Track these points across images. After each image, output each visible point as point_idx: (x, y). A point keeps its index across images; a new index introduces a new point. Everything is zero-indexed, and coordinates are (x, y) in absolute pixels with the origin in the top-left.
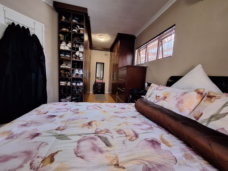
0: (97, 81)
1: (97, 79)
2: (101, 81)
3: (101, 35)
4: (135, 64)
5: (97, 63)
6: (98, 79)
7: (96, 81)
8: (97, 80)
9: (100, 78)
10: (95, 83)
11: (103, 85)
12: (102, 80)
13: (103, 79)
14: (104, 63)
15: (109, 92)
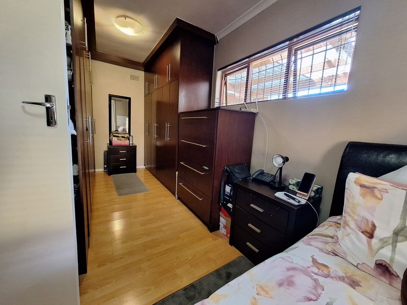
0: (113, 143)
1: (114, 136)
2: (126, 142)
3: (126, 17)
4: (216, 105)
5: (111, 97)
6: (118, 137)
7: (111, 142)
8: (115, 140)
9: (123, 135)
10: (109, 148)
11: (132, 150)
12: (129, 140)
13: (131, 137)
14: (129, 99)
15: (147, 166)
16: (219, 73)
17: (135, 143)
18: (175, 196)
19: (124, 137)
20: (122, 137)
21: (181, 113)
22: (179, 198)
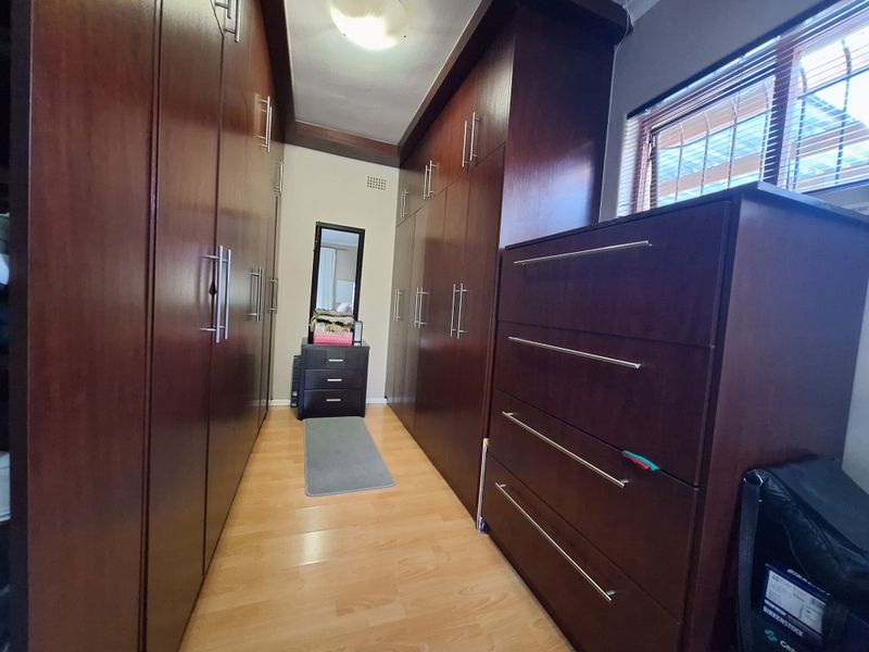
0: (317, 338)
1: (319, 321)
2: (345, 337)
5: (320, 227)
6: (327, 322)
7: (311, 334)
8: (320, 329)
9: (340, 319)
10: (304, 350)
11: (358, 358)
12: (353, 330)
13: (357, 326)
14: (361, 233)
15: (390, 400)
16: (632, 126)
17: (367, 340)
18: (475, 519)
19: (340, 324)
20: (338, 323)
21: (508, 248)
22: (486, 529)
